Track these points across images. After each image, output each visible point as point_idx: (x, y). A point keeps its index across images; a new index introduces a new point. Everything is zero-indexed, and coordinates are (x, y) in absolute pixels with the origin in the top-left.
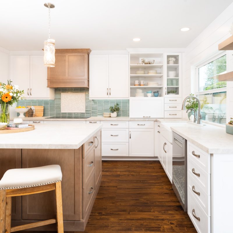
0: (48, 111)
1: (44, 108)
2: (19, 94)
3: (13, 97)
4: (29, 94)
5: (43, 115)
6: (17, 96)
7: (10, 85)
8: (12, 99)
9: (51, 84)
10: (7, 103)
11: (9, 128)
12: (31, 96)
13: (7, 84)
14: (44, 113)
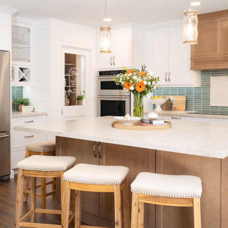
0: (192, 102)
1: (186, 99)
2: (153, 83)
3: (147, 86)
4: (167, 79)
5: (185, 109)
6: (151, 84)
7: (144, 71)
8: (146, 89)
9: (195, 64)
10: (141, 93)
11: (143, 124)
12: (170, 83)
13: (141, 70)
14: (186, 106)
